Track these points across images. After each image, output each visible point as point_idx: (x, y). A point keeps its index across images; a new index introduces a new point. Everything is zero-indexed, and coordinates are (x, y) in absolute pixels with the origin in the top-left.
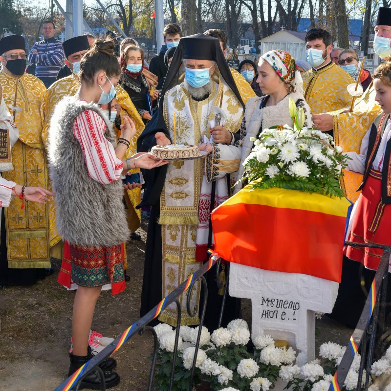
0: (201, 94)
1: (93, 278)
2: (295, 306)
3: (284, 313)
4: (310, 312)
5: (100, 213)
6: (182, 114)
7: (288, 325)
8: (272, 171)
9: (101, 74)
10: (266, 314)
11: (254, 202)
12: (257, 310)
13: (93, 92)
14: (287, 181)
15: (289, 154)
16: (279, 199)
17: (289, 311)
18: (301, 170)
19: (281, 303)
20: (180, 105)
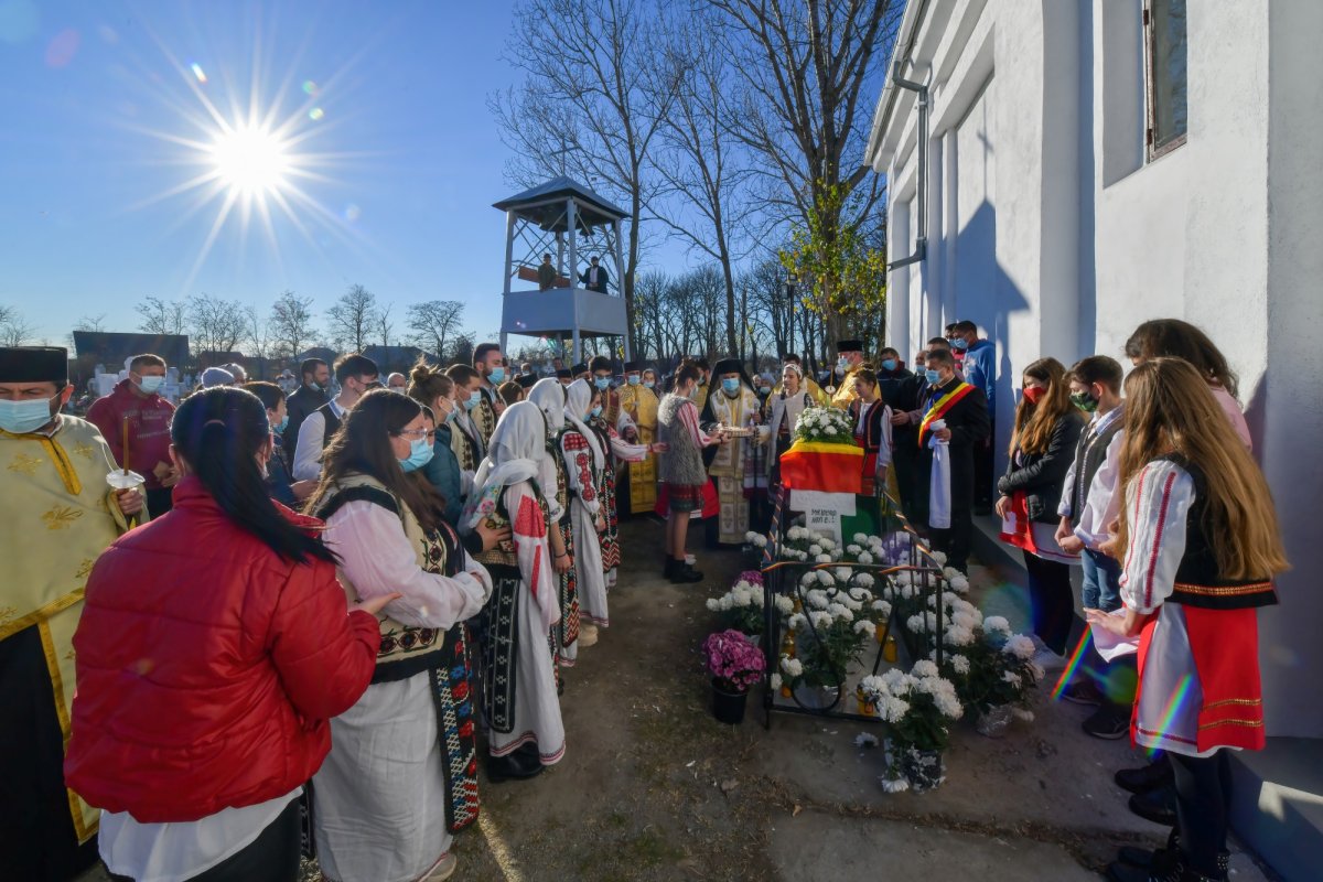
0: (735, 395)
1: (685, 506)
2: (833, 513)
3: (826, 519)
4: (842, 517)
5: (692, 464)
6: (723, 407)
7: (830, 526)
8: (815, 432)
9: (690, 380)
10: (815, 520)
11: (806, 450)
12: (809, 517)
13: (685, 392)
14: (824, 437)
15: (825, 421)
16: (821, 448)
17: (830, 517)
18: (832, 430)
19: (824, 512)
20: (721, 402)
